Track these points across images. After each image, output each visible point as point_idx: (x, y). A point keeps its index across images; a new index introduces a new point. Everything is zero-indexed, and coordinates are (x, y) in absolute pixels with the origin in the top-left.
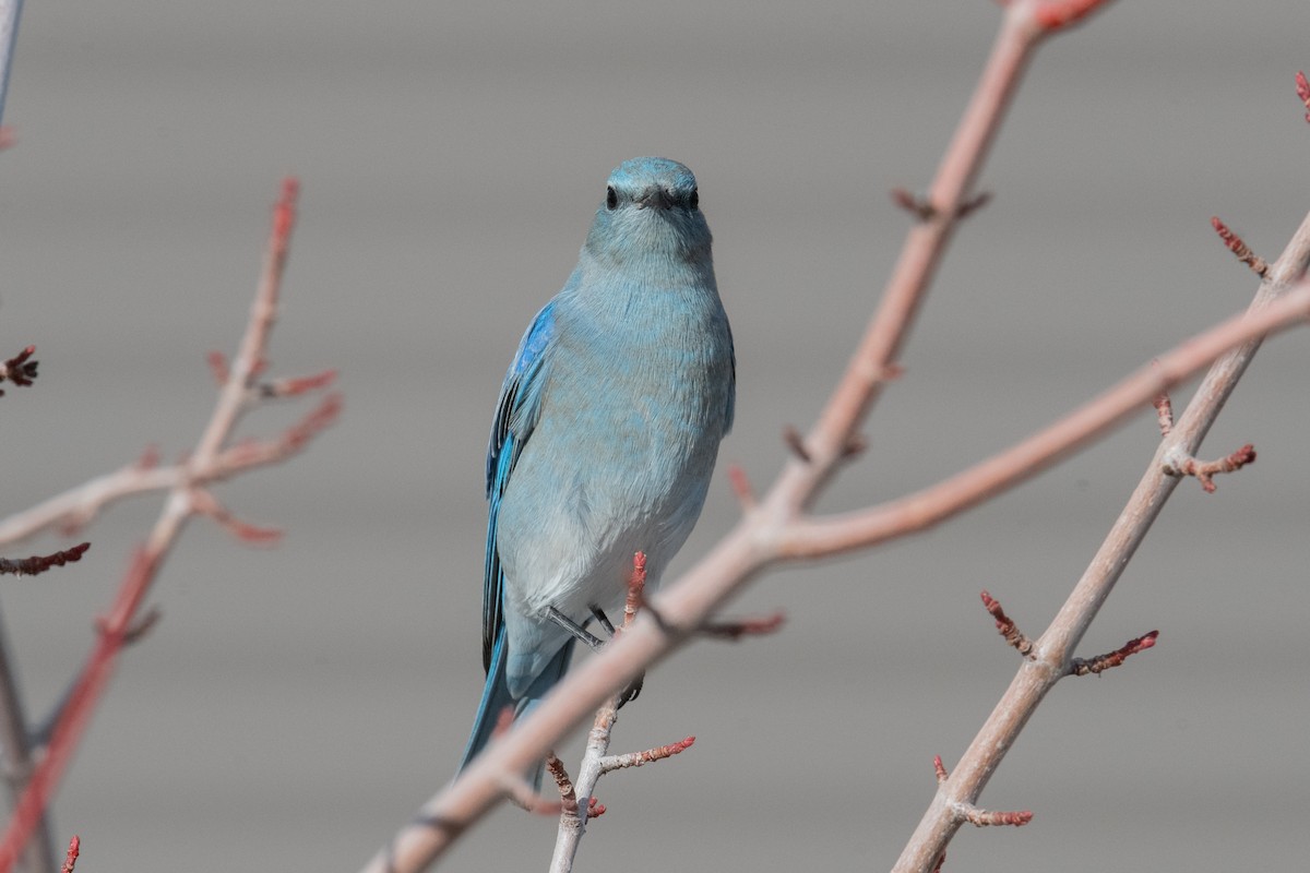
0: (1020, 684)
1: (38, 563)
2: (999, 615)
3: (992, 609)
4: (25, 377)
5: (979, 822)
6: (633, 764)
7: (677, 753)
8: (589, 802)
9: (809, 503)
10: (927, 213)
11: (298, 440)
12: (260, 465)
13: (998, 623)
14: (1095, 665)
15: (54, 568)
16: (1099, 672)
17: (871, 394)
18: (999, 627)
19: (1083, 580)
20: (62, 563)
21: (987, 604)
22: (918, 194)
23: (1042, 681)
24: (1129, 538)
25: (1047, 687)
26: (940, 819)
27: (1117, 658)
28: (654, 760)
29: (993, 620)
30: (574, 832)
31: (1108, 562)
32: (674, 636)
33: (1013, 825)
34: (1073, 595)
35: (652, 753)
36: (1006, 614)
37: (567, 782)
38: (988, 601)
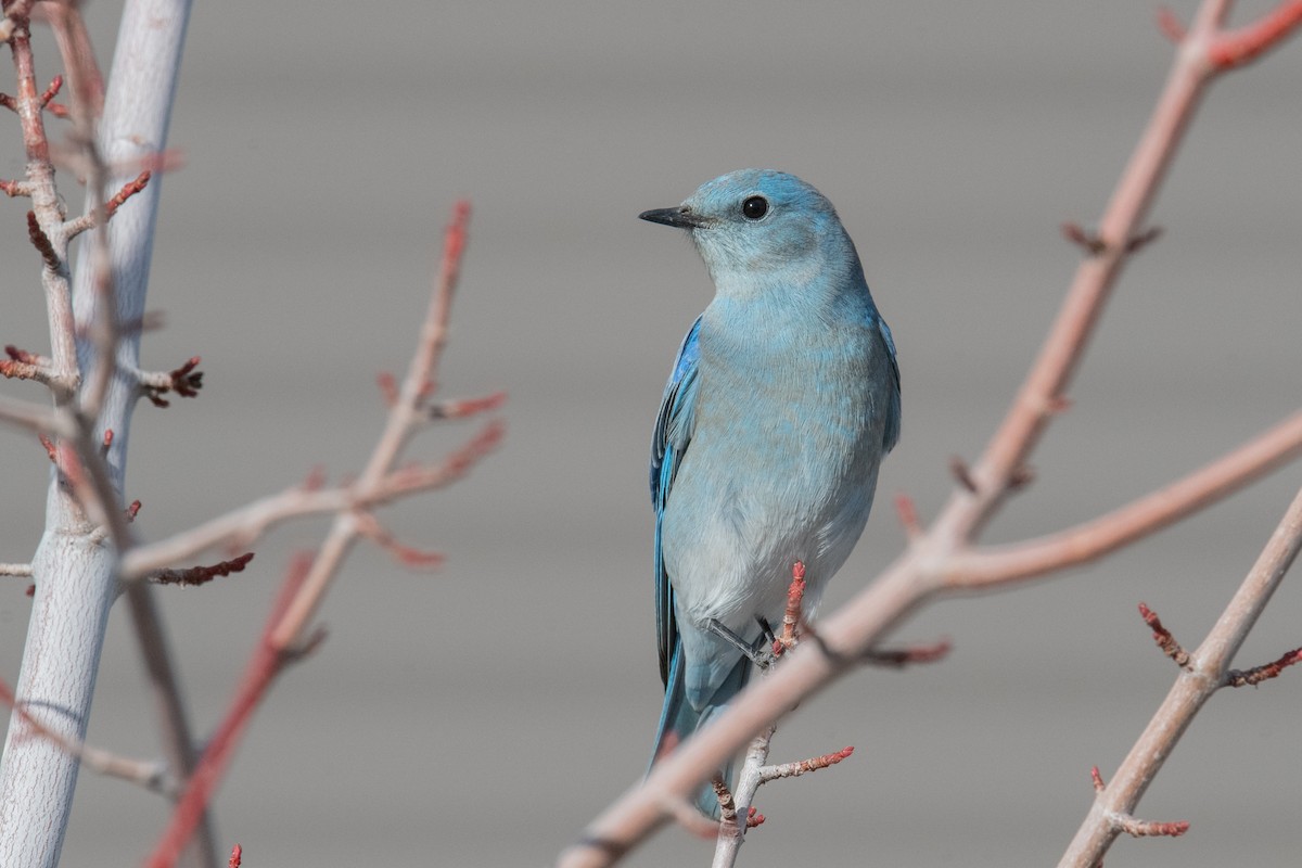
0: (1177, 696)
1: (202, 573)
2: (1156, 626)
3: (1150, 620)
4: (190, 388)
5: (1136, 833)
6: (792, 774)
7: (835, 762)
8: (748, 811)
9: (975, 534)
10: (1097, 247)
11: (460, 466)
12: (424, 489)
13: (1156, 634)
14: (1252, 676)
15: (217, 578)
16: (1255, 683)
17: (1038, 426)
18: (1157, 638)
19: (1240, 592)
20: (225, 573)
21: (1145, 615)
22: (1087, 227)
23: (1198, 692)
24: (1286, 550)
25: (1204, 698)
26: (1097, 829)
27: (1274, 669)
28: (813, 770)
29: (1151, 631)
30: (733, 842)
31: (1265, 574)
32: (839, 663)
33: (1170, 836)
34: (1230, 607)
35: (811, 763)
36: (1164, 625)
37: (726, 792)
38: (1145, 612)
